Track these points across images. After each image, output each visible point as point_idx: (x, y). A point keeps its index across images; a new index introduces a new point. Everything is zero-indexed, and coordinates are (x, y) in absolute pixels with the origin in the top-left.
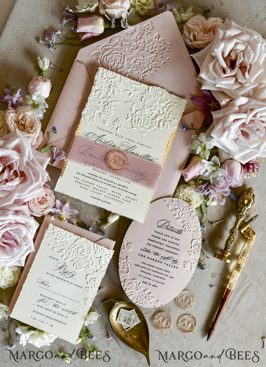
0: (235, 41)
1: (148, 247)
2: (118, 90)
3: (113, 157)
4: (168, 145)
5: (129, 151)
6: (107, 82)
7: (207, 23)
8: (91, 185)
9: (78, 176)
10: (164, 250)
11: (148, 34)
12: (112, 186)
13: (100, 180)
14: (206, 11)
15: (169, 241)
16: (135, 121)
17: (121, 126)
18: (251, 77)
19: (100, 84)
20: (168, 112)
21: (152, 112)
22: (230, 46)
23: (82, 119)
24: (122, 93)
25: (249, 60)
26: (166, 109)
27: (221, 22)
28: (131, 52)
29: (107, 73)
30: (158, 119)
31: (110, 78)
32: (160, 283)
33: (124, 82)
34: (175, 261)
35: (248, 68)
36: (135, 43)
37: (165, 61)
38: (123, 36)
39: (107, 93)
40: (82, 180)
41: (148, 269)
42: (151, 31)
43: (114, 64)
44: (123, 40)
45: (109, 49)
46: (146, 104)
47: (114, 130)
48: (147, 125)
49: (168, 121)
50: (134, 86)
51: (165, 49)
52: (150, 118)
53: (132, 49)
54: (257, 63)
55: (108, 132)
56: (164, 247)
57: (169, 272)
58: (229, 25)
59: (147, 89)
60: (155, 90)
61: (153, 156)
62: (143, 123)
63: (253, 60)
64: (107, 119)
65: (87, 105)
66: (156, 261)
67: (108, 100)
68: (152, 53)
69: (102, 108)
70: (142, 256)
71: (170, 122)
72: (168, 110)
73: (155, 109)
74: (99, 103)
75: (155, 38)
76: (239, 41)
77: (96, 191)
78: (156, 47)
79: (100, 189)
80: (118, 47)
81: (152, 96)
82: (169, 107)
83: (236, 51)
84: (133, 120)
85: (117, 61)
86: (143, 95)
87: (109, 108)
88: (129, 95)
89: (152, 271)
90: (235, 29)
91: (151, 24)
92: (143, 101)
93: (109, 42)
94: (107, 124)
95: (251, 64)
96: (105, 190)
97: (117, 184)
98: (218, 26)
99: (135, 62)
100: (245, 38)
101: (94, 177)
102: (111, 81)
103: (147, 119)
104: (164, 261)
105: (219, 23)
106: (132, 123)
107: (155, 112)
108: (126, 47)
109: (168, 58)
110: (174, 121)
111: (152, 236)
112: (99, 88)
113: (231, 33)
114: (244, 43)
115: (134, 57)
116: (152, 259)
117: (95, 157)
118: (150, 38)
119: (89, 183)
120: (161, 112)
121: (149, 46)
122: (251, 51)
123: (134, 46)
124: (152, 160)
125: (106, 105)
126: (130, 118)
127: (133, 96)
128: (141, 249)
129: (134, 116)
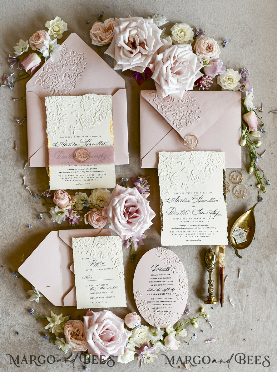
0: (128, 30)
1: (152, 287)
2: (64, 107)
3: (78, 154)
4: (111, 130)
5: (87, 144)
6: (54, 104)
7: (105, 25)
8: (72, 177)
9: (61, 174)
10: (163, 285)
11: (65, 54)
12: (86, 172)
13: (76, 171)
14: (100, 17)
15: (163, 278)
16: (83, 123)
17: (75, 130)
18: (150, 48)
19: (50, 108)
20: (102, 108)
21: (92, 112)
22: (127, 35)
23: (48, 135)
24: (67, 108)
25: (143, 37)
26: (99, 106)
27: (113, 20)
28: (60, 71)
29: (52, 98)
30: (97, 115)
31: (55, 101)
32: (169, 308)
33: (65, 100)
34: (173, 290)
35: (145, 43)
36: (60, 63)
37: (84, 67)
38: (50, 62)
39: (57, 112)
40: (65, 176)
41: (157, 302)
42: (67, 51)
43: (53, 83)
44: (52, 65)
45: (45, 75)
46: (85, 108)
47: (72, 135)
48: (92, 122)
49: (105, 114)
50: (72, 100)
51: (81, 58)
52: (92, 117)
53: (60, 68)
54: (149, 36)
55: (68, 137)
56: (161, 283)
57: (172, 298)
58: (119, 21)
59: (82, 98)
60: (88, 97)
61: (104, 141)
62: (89, 122)
63: (145, 36)
64: (64, 129)
65: (48, 125)
66: (160, 294)
67: (60, 116)
68: (73, 65)
69: (58, 123)
70: (149, 294)
71: (106, 114)
72: (101, 106)
73: (92, 110)
74: (55, 120)
75: (72, 54)
76: (131, 29)
77: (77, 179)
78: (74, 60)
79: (79, 177)
80: (50, 71)
81: (87, 102)
82: (101, 104)
83: (131, 36)
84: (82, 123)
85: (54, 80)
86: (81, 103)
87: (63, 121)
88: (72, 107)
89: (160, 302)
90: (124, 23)
91: (65, 47)
92: (83, 107)
93: (43, 70)
94: (66, 133)
95: (145, 39)
96: (83, 176)
97: (88, 169)
98: (112, 24)
99: (65, 76)
100: (134, 24)
101: (72, 171)
102: (57, 103)
103: (90, 118)
104: (165, 292)
105: (113, 22)
106: (81, 125)
107: (94, 111)
108: (55, 68)
109: (86, 63)
110: (108, 112)
111: (151, 279)
112: (51, 111)
113: (122, 26)
114: (135, 29)
115: (63, 73)
116: (157, 294)
117: (67, 157)
118: (68, 56)
119: (70, 176)
120: (98, 110)
121: (70, 61)
122: (142, 31)
123: (60, 66)
124: (105, 144)
125: (60, 120)
126: (79, 122)
127: (75, 106)
128: (147, 291)
129: (81, 119)
